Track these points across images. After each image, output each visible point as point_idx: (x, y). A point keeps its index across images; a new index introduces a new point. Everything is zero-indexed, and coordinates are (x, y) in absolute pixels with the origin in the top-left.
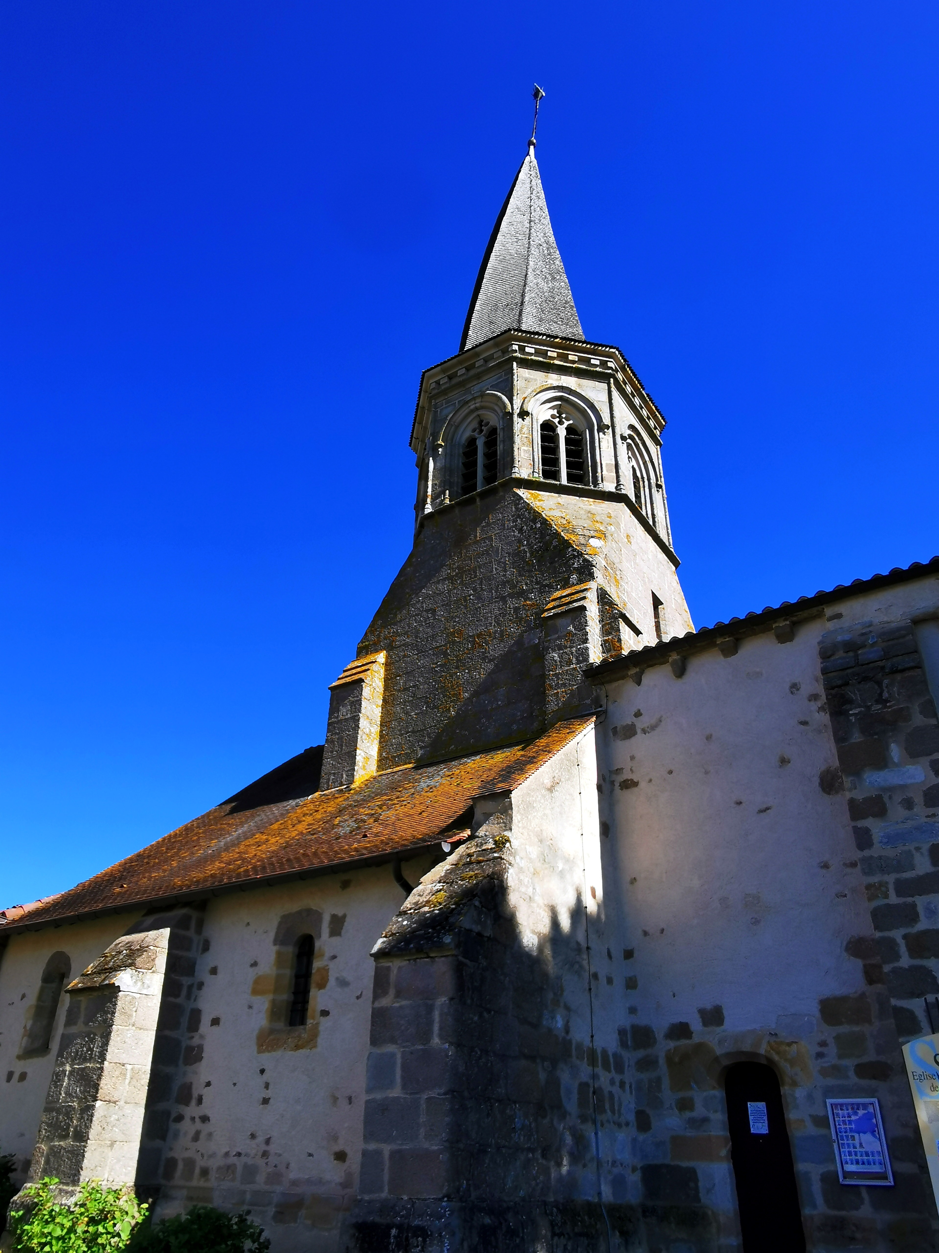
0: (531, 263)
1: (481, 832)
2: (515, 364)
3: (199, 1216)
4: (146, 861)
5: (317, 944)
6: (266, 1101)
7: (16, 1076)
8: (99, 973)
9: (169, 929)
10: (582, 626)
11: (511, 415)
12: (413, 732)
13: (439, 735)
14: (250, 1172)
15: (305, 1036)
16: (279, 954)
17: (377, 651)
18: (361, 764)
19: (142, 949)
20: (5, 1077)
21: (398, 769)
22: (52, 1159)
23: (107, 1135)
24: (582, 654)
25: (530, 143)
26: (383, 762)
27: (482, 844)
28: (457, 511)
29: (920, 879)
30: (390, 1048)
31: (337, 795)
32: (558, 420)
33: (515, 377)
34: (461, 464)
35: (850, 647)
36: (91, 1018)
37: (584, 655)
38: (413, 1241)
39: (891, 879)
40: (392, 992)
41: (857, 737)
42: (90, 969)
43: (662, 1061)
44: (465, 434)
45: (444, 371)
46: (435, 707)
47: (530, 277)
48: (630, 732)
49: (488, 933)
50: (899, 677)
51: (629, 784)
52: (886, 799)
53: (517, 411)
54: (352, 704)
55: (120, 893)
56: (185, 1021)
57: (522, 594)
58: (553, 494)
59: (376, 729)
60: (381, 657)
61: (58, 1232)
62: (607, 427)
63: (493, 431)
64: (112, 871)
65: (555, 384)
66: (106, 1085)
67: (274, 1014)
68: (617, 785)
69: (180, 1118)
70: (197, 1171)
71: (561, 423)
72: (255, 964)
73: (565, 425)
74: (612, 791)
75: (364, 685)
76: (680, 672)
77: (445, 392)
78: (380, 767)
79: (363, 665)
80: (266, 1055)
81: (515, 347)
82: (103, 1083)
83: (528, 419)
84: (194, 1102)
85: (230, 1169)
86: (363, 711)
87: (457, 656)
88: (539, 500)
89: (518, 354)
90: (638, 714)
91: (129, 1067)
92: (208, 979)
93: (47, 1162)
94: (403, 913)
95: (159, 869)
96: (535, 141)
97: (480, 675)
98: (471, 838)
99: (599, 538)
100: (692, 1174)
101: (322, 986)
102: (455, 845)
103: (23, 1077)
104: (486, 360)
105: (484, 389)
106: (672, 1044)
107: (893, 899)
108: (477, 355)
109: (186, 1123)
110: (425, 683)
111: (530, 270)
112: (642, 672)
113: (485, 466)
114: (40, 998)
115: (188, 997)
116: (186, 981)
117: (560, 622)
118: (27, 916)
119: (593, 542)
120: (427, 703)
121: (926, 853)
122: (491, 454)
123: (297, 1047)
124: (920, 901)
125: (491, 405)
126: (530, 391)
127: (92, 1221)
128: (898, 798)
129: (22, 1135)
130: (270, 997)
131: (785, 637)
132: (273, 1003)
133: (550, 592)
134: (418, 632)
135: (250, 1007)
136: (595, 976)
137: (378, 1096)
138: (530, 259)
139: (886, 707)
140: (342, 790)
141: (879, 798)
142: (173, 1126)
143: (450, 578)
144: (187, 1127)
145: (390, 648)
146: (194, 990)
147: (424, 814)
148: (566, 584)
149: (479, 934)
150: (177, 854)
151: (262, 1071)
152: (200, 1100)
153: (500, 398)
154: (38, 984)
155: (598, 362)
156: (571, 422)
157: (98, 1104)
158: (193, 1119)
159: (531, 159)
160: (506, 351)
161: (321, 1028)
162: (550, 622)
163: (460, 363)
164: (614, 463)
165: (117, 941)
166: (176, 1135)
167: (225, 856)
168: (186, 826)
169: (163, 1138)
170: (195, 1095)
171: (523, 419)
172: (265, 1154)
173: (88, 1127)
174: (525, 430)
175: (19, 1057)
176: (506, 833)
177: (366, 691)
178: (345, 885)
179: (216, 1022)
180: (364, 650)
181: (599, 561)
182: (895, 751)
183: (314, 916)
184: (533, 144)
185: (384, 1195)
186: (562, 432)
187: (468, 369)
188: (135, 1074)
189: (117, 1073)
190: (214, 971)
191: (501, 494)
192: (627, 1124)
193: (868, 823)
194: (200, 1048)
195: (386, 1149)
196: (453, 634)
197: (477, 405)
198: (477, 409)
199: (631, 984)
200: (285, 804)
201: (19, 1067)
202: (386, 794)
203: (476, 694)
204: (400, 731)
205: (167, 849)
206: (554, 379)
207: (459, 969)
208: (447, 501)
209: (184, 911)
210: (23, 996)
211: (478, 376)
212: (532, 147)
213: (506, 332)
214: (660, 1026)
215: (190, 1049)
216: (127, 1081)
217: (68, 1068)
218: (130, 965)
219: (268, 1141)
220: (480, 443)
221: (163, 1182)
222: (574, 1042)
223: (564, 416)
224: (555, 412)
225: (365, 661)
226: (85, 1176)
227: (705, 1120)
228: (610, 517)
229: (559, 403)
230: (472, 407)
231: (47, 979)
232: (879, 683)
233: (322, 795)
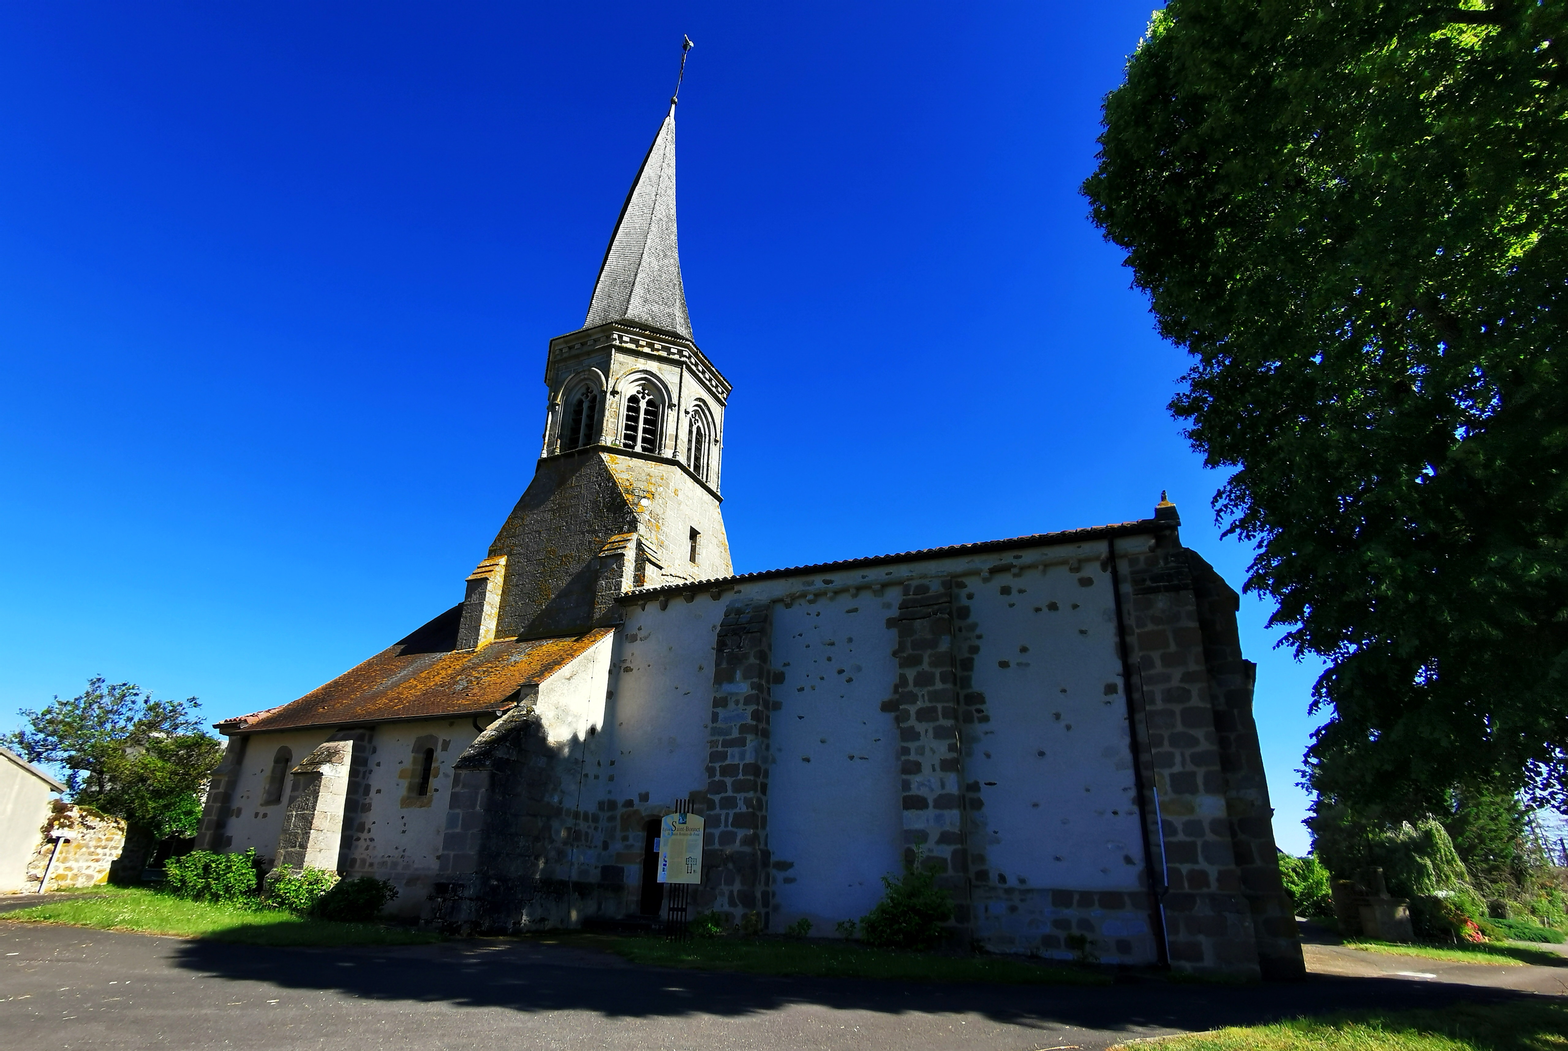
0: (649, 241)
1: (522, 704)
2: (613, 350)
3: (364, 880)
4: (340, 688)
5: (435, 754)
6: (404, 832)
7: (261, 815)
8: (311, 764)
9: (352, 741)
10: (621, 566)
11: (606, 392)
12: (519, 616)
13: (534, 621)
14: (395, 864)
15: (425, 801)
16: (414, 758)
17: (501, 555)
18: (483, 635)
19: (336, 752)
20: (254, 816)
21: (507, 639)
22: (287, 857)
23: (318, 847)
24: (618, 584)
25: (673, 102)
26: (499, 633)
27: (521, 711)
28: (562, 460)
29: (733, 740)
30: (457, 811)
31: (465, 655)
32: (641, 395)
33: (612, 362)
34: (571, 420)
35: (739, 612)
36: (306, 787)
37: (619, 586)
38: (459, 889)
39: (721, 739)
40: (461, 785)
41: (724, 665)
42: (305, 761)
43: (618, 817)
44: (577, 396)
45: (566, 342)
46: (534, 601)
47: (645, 256)
48: (634, 639)
49: (514, 758)
50: (749, 635)
51: (628, 670)
52: (729, 698)
53: (610, 389)
54: (480, 593)
55: (322, 713)
56: (361, 790)
57: (594, 532)
58: (627, 458)
59: (495, 611)
60: (503, 561)
61: (294, 888)
62: (675, 406)
63: (595, 397)
64: (317, 693)
65: (642, 367)
66: (316, 822)
67: (410, 788)
68: (622, 669)
69: (358, 839)
70: (367, 864)
71: (643, 398)
72: (401, 762)
73: (646, 400)
74: (619, 673)
75: (488, 582)
76: (664, 607)
77: (565, 360)
78: (496, 637)
79: (490, 565)
80: (405, 810)
81: (616, 336)
82: (314, 822)
83: (617, 396)
84: (366, 831)
85: (384, 863)
86: (486, 600)
87: (550, 568)
88: (616, 464)
89: (617, 343)
90: (640, 629)
91: (329, 814)
92: (375, 769)
93: (285, 858)
94: (472, 746)
95: (348, 697)
96: (676, 100)
97: (563, 584)
98: (516, 707)
99: (649, 498)
100: (622, 870)
101: (436, 776)
102: (505, 713)
103: (265, 815)
104: (595, 341)
105: (592, 365)
106: (625, 810)
107: (720, 749)
108: (589, 336)
109: (362, 841)
110: (529, 583)
111: (646, 249)
112: (645, 604)
113: (587, 425)
114: (273, 771)
115: (364, 778)
116: (362, 769)
117: (609, 561)
118: (261, 723)
119: (644, 502)
120: (529, 597)
121: (738, 727)
122: (591, 417)
123: (421, 807)
124: (730, 750)
125: (594, 379)
126: (622, 372)
127: (310, 884)
128: (733, 699)
129: (266, 846)
130: (409, 780)
131: (716, 597)
132: (410, 783)
133: (611, 535)
134: (528, 546)
135: (398, 785)
136: (586, 775)
137: (450, 831)
138: (649, 237)
139: (740, 651)
140: (469, 651)
141: (726, 697)
142: (355, 843)
143: (552, 510)
144: (362, 844)
145: (510, 554)
146: (367, 774)
147: (503, 684)
148: (621, 532)
149: (507, 759)
150: (360, 685)
151: (403, 818)
152: (369, 831)
153: (599, 377)
154: (272, 764)
155: (676, 351)
156: (651, 397)
157: (312, 831)
158: (365, 840)
159: (670, 122)
160: (609, 338)
161: (434, 798)
162: (603, 560)
163: (578, 339)
164: (675, 433)
165: (321, 746)
166: (356, 847)
167: (391, 694)
168: (369, 661)
169: (349, 848)
170: (367, 827)
171: (614, 397)
172: (402, 856)
173: (307, 842)
174: (614, 405)
175: (262, 805)
176: (533, 706)
177: (490, 586)
178: (451, 724)
179: (379, 791)
180: (493, 553)
181: (643, 518)
182: (738, 675)
183: (433, 739)
184: (675, 103)
185: (449, 871)
186: (643, 405)
187: (582, 344)
188: (333, 817)
189: (322, 816)
190: (378, 764)
191: (591, 454)
192: (596, 847)
193: (719, 710)
194: (370, 805)
195: (452, 854)
196: (549, 552)
197: (586, 376)
198: (585, 379)
199: (611, 778)
200: (433, 655)
201: (262, 810)
202: (490, 662)
203: (558, 596)
204: (511, 613)
205: (355, 680)
206: (642, 364)
207: (492, 776)
208: (558, 450)
209: (361, 731)
210: (262, 771)
211: (588, 353)
212: (673, 106)
213: (609, 323)
214: (621, 800)
215: (364, 805)
216: (328, 820)
217: (294, 813)
218: (328, 762)
219: (404, 851)
220: (585, 406)
221: (349, 869)
222: (565, 809)
223: (646, 392)
224: (640, 389)
225: (492, 562)
226: (305, 865)
227: (632, 846)
228: (662, 479)
229: (644, 382)
230: (582, 377)
231: (277, 761)
232: (741, 638)
233: (456, 653)
